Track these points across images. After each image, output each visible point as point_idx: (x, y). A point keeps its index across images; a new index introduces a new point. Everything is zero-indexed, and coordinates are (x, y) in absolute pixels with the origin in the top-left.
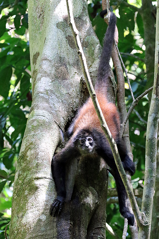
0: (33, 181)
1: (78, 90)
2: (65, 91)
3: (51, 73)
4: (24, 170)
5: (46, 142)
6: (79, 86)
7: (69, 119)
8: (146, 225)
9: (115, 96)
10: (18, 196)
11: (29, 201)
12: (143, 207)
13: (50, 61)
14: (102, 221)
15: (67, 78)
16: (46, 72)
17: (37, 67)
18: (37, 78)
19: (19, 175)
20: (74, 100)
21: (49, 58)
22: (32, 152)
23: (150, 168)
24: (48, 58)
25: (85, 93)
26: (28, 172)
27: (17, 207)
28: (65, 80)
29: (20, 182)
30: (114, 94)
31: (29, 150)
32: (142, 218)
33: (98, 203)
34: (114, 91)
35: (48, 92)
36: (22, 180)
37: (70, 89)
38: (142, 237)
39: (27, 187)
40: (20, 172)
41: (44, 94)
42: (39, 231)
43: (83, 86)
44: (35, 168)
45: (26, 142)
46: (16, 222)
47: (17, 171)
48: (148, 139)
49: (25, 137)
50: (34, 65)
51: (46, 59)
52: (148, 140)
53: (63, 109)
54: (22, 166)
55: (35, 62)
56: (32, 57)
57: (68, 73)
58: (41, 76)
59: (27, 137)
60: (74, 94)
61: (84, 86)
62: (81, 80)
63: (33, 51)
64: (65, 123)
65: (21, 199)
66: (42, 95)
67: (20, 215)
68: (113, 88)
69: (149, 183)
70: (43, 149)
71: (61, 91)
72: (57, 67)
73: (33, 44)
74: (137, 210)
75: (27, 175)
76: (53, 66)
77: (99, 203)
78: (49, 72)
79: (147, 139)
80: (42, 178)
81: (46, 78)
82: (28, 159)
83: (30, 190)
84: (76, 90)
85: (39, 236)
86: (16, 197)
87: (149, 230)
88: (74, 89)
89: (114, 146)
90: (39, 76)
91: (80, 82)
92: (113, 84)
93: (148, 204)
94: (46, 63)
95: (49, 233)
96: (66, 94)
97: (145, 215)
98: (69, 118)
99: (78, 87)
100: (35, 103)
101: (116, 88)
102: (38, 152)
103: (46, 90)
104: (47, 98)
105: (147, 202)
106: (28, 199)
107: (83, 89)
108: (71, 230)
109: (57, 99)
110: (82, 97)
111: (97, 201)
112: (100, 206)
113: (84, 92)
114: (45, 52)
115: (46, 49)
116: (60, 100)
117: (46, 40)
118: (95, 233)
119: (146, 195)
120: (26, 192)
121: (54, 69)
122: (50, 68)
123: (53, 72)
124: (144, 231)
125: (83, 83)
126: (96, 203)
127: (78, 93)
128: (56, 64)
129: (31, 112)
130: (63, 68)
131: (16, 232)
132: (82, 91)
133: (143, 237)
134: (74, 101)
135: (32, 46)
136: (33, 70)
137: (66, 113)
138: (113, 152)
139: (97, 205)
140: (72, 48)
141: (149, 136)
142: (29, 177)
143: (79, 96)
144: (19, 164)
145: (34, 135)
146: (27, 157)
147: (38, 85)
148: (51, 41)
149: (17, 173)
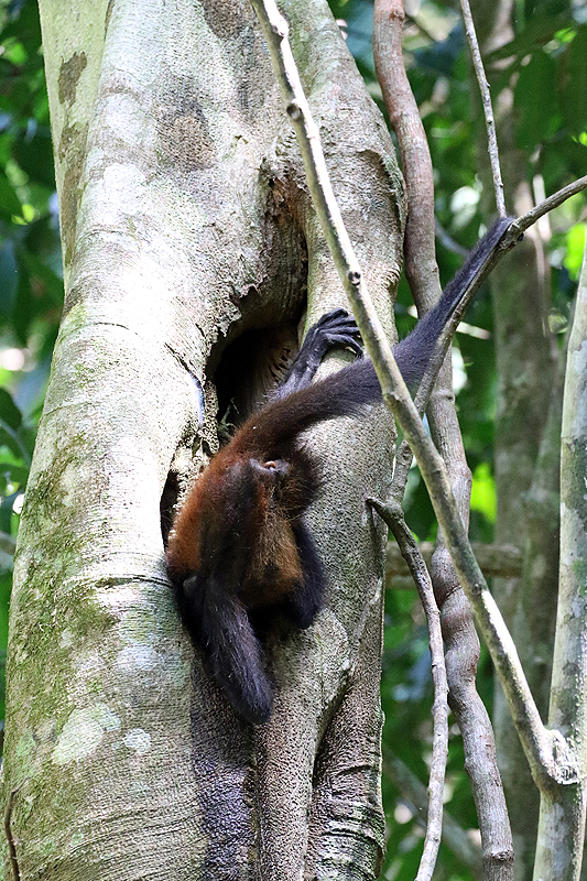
0: (91, 592)
1: (251, 211)
2: (198, 218)
3: (141, 147)
4: (52, 547)
5: (139, 433)
6: (256, 192)
7: (219, 331)
8: (570, 782)
9: (399, 231)
10: (30, 653)
11: (78, 675)
12: (554, 712)
13: (136, 96)
14: (368, 740)
15: (206, 164)
16: (121, 144)
17: (79, 114)
18: (88, 170)
19: (32, 569)
20: (239, 253)
21: (132, 85)
22: (85, 472)
23: (580, 555)
24: (128, 84)
25: (282, 221)
26: (69, 555)
27: (31, 698)
28: (199, 171)
29: (38, 595)
30: (399, 223)
31: (70, 466)
32: (555, 755)
33: (349, 670)
34: (396, 210)
35: (136, 223)
36: (45, 588)
37: (221, 206)
38: (553, 830)
39: (67, 617)
40: (38, 556)
41: (121, 234)
42: (126, 794)
43: (270, 195)
44: (98, 539)
45: (54, 432)
46: (30, 757)
47: (21, 549)
48: (570, 442)
49: (50, 415)
50: (67, 103)
51: (119, 90)
52: (569, 446)
53: (197, 291)
54: (44, 532)
55: (67, 93)
56: (57, 70)
57: (208, 142)
58: (105, 158)
59: (61, 412)
60: (236, 228)
61: (276, 193)
62: (265, 171)
63: (60, 47)
64: (204, 350)
65: (46, 667)
66: (113, 238)
67: (45, 729)
68: (393, 199)
69: (578, 615)
70: (127, 460)
71: (183, 217)
72: (164, 118)
73: (58, 18)
74: (532, 724)
75: (64, 568)
76: (148, 116)
77: (353, 669)
78: (131, 141)
79: (564, 441)
80: (129, 581)
81: (126, 169)
82: (67, 501)
83: (82, 630)
84: (244, 211)
85: (127, 816)
86: (25, 656)
87: (581, 800)
88: (237, 208)
89: (439, 472)
90: (94, 159)
91: (260, 179)
92: (391, 183)
93: (576, 700)
94: (122, 107)
95: (163, 801)
96: (206, 230)
97: (563, 744)
98: (219, 328)
99: (252, 200)
100: (84, 274)
101: (402, 196)
102: (107, 473)
103: (128, 219)
104: (132, 248)
105: (570, 690)
106: (73, 667)
107: (274, 204)
108: (251, 790)
109: (170, 251)
110: (271, 237)
111: (346, 665)
112: (357, 682)
113: (276, 219)
114: (113, 56)
115: (116, 47)
116: (183, 255)
117: (114, 9)
118: (340, 793)
119: (568, 663)
120: (66, 639)
121: (153, 130)
122: (137, 126)
123: (151, 140)
124: (561, 804)
125: (271, 183)
126: (345, 672)
127: (253, 224)
128: (160, 108)
129: (73, 310)
130: (187, 122)
131: (30, 799)
132: (267, 214)
133: (557, 829)
134: (239, 255)
135: (54, 28)
136: (61, 127)
137: (208, 306)
138: (435, 498)
139: (347, 680)
140: (219, 36)
141: (572, 430)
142: (75, 578)
143: (258, 236)
144: (31, 520)
145: (87, 404)
146: (64, 494)
147: (92, 197)
148: (137, 13)
149: (23, 557)
